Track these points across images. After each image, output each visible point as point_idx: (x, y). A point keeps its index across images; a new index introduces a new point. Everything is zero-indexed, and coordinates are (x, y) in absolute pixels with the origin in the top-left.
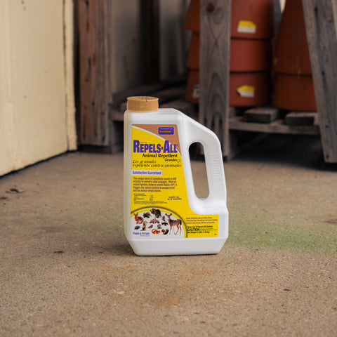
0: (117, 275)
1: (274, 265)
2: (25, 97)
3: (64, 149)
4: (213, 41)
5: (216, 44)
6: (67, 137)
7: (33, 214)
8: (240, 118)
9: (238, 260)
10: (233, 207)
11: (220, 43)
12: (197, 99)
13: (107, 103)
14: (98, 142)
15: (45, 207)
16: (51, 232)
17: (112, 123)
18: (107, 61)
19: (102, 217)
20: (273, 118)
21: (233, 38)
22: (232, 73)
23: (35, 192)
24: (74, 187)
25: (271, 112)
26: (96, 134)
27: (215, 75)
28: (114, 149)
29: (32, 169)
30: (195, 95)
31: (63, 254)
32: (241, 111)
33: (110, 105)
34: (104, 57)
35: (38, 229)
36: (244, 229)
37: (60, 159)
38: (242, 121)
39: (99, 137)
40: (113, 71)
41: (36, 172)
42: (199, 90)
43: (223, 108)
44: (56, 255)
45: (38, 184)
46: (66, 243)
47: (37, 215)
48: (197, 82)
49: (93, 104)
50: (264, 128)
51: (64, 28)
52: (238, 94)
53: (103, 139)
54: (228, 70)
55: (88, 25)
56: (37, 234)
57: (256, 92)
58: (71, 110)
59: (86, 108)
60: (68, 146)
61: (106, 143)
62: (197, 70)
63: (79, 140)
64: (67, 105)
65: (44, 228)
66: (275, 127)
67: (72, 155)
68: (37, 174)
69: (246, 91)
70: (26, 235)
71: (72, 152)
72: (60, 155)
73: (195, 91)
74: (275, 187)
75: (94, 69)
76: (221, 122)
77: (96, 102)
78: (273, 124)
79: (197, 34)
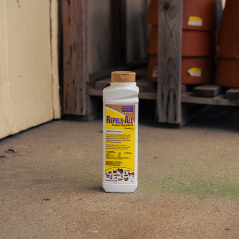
0: (93, 218)
1: (217, 210)
2: (20, 76)
3: (51, 118)
4: (168, 32)
5: (171, 34)
6: (53, 108)
7: (26, 169)
8: (190, 93)
9: (188, 205)
10: (185, 164)
11: (174, 34)
12: (156, 78)
13: (85, 81)
14: (78, 113)
15: (35, 164)
16: (40, 183)
17: (88, 97)
18: (84, 48)
19: (81, 171)
20: (216, 93)
21: (184, 30)
22: (184, 57)
23: (28, 151)
24: (59, 148)
25: (215, 89)
26: (76, 106)
27: (170, 59)
28: (91, 118)
29: (25, 133)
30: (154, 75)
31: (50, 201)
32: (190, 88)
33: (86, 83)
34: (82, 45)
35: (30, 181)
36: (193, 181)
37: (47, 125)
38: (192, 95)
39: (79, 108)
40: (89, 56)
41: (28, 136)
42: (157, 71)
43: (177, 85)
44: (45, 202)
45: (30, 146)
46: (52, 192)
47: (30, 170)
48: (156, 65)
49: (74, 82)
50: (209, 101)
51: (51, 22)
52: (189, 74)
53: (82, 110)
54: (181, 55)
55: (69, 19)
56: (29, 185)
57: (202, 73)
58: (56, 87)
59: (68, 85)
60: (54, 116)
61: (84, 113)
62: (156, 55)
63: (62, 111)
64: (53, 82)
65: (35, 180)
66: (217, 101)
67: (57, 122)
68: (29, 137)
69: (194, 72)
70: (20, 186)
71: (57, 120)
72: (48, 122)
73: (154, 72)
74: (218, 148)
75: (74, 54)
76: (175, 96)
77: (76, 80)
78: (216, 98)
79: (155, 27)
